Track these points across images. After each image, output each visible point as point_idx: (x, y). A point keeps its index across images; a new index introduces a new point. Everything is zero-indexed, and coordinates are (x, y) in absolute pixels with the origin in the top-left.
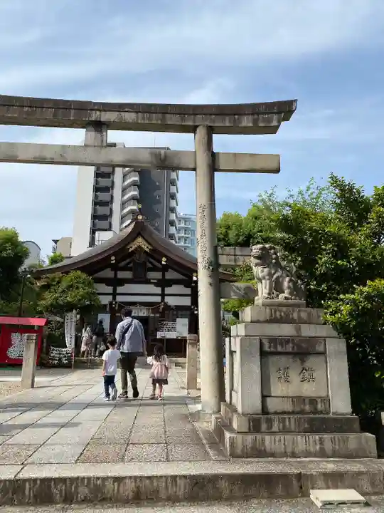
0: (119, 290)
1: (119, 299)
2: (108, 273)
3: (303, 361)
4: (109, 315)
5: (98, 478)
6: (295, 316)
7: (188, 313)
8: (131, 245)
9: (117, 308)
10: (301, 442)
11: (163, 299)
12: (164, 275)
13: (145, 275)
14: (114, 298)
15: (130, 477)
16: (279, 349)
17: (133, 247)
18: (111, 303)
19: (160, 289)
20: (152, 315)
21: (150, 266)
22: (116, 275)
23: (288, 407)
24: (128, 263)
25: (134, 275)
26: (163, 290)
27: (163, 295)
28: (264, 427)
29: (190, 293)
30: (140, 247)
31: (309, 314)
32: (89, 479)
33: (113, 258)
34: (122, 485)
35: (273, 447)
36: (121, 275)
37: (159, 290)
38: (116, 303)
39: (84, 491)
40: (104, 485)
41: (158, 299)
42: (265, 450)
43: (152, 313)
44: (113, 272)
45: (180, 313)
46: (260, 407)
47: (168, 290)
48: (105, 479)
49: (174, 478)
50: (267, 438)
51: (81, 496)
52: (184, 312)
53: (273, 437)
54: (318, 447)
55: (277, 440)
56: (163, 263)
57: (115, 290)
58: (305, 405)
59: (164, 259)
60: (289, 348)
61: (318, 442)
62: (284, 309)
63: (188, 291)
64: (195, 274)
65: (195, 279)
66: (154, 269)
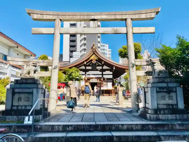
0: (87, 73)
1: (87, 76)
3: (169, 94)
5: (117, 124)
6: (166, 81)
7: (112, 80)
10: (170, 116)
12: (102, 68)
13: (96, 68)
15: (125, 124)
16: (162, 91)
18: (85, 78)
21: (97, 64)
22: (86, 68)
23: (165, 107)
24: (90, 64)
25: (92, 68)
26: (102, 73)
27: (102, 75)
28: (158, 112)
30: (94, 58)
31: (170, 80)
32: (115, 125)
33: (85, 62)
34: (123, 126)
35: (162, 118)
36: (88, 68)
37: (101, 73)
39: (114, 128)
40: (119, 126)
41: (101, 76)
42: (159, 119)
45: (109, 81)
46: (157, 107)
47: (104, 73)
48: (119, 125)
49: (137, 125)
50: (160, 115)
51: (113, 129)
52: (110, 81)
53: (162, 115)
54: (175, 118)
55: (163, 116)
56: (103, 63)
58: (170, 106)
59: (103, 62)
60: (165, 90)
61: (175, 116)
62: (163, 79)
63: (111, 73)
64: (114, 67)
65: (114, 69)
66: (99, 66)
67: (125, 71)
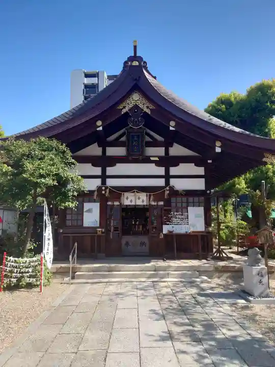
0: (110, 171)
1: (111, 182)
2: (94, 150)
4: (98, 204)
7: (202, 199)
8: (124, 104)
9: (107, 194)
11: (167, 183)
12: (167, 152)
13: (143, 152)
14: (104, 183)
17: (126, 107)
18: (99, 189)
19: (163, 169)
20: (153, 203)
21: (148, 139)
22: (104, 152)
24: (121, 136)
25: (128, 152)
26: (167, 171)
27: (167, 177)
29: (203, 173)
30: (136, 106)
33: (99, 123)
36: (112, 151)
37: (161, 171)
38: (106, 188)
41: (161, 182)
43: (154, 201)
44: (101, 149)
45: (191, 199)
47: (173, 171)
52: (196, 199)
56: (171, 128)
57: (104, 171)
59: (172, 123)
63: (201, 171)
64: (218, 144)
65: (218, 150)
66: (155, 144)
67: (264, 160)
